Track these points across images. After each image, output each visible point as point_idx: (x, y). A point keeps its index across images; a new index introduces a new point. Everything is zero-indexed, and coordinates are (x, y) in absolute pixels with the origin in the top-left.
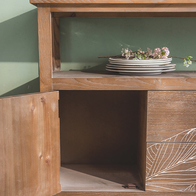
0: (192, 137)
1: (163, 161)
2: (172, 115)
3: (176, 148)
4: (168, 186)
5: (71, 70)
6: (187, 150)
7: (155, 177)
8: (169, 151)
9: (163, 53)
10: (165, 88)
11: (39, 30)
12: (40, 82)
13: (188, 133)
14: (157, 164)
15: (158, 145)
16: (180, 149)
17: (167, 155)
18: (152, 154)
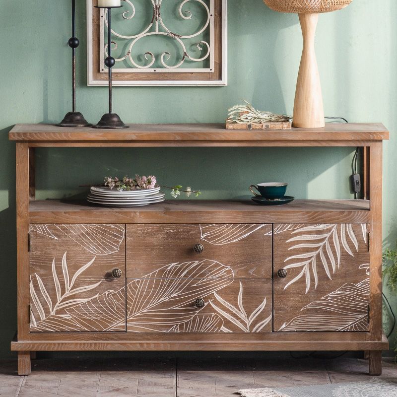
0: (173, 272)
1: (145, 298)
2: (152, 249)
3: (157, 285)
4: (150, 326)
5: (48, 199)
6: (169, 286)
7: (137, 317)
8: (150, 287)
9: (149, 183)
10: (144, 221)
11: (17, 165)
12: (17, 215)
13: (169, 268)
14: (138, 302)
15: (138, 282)
16: (162, 285)
17: (148, 292)
18: (132, 291)
